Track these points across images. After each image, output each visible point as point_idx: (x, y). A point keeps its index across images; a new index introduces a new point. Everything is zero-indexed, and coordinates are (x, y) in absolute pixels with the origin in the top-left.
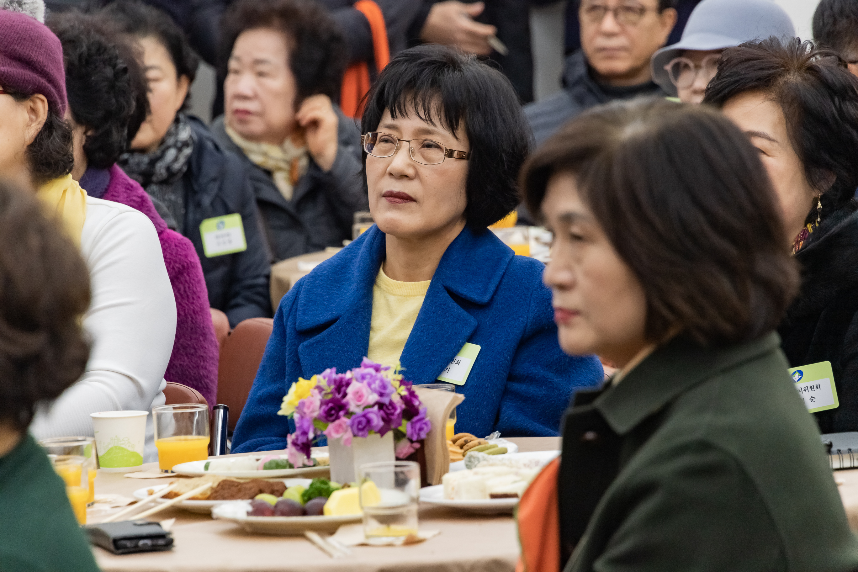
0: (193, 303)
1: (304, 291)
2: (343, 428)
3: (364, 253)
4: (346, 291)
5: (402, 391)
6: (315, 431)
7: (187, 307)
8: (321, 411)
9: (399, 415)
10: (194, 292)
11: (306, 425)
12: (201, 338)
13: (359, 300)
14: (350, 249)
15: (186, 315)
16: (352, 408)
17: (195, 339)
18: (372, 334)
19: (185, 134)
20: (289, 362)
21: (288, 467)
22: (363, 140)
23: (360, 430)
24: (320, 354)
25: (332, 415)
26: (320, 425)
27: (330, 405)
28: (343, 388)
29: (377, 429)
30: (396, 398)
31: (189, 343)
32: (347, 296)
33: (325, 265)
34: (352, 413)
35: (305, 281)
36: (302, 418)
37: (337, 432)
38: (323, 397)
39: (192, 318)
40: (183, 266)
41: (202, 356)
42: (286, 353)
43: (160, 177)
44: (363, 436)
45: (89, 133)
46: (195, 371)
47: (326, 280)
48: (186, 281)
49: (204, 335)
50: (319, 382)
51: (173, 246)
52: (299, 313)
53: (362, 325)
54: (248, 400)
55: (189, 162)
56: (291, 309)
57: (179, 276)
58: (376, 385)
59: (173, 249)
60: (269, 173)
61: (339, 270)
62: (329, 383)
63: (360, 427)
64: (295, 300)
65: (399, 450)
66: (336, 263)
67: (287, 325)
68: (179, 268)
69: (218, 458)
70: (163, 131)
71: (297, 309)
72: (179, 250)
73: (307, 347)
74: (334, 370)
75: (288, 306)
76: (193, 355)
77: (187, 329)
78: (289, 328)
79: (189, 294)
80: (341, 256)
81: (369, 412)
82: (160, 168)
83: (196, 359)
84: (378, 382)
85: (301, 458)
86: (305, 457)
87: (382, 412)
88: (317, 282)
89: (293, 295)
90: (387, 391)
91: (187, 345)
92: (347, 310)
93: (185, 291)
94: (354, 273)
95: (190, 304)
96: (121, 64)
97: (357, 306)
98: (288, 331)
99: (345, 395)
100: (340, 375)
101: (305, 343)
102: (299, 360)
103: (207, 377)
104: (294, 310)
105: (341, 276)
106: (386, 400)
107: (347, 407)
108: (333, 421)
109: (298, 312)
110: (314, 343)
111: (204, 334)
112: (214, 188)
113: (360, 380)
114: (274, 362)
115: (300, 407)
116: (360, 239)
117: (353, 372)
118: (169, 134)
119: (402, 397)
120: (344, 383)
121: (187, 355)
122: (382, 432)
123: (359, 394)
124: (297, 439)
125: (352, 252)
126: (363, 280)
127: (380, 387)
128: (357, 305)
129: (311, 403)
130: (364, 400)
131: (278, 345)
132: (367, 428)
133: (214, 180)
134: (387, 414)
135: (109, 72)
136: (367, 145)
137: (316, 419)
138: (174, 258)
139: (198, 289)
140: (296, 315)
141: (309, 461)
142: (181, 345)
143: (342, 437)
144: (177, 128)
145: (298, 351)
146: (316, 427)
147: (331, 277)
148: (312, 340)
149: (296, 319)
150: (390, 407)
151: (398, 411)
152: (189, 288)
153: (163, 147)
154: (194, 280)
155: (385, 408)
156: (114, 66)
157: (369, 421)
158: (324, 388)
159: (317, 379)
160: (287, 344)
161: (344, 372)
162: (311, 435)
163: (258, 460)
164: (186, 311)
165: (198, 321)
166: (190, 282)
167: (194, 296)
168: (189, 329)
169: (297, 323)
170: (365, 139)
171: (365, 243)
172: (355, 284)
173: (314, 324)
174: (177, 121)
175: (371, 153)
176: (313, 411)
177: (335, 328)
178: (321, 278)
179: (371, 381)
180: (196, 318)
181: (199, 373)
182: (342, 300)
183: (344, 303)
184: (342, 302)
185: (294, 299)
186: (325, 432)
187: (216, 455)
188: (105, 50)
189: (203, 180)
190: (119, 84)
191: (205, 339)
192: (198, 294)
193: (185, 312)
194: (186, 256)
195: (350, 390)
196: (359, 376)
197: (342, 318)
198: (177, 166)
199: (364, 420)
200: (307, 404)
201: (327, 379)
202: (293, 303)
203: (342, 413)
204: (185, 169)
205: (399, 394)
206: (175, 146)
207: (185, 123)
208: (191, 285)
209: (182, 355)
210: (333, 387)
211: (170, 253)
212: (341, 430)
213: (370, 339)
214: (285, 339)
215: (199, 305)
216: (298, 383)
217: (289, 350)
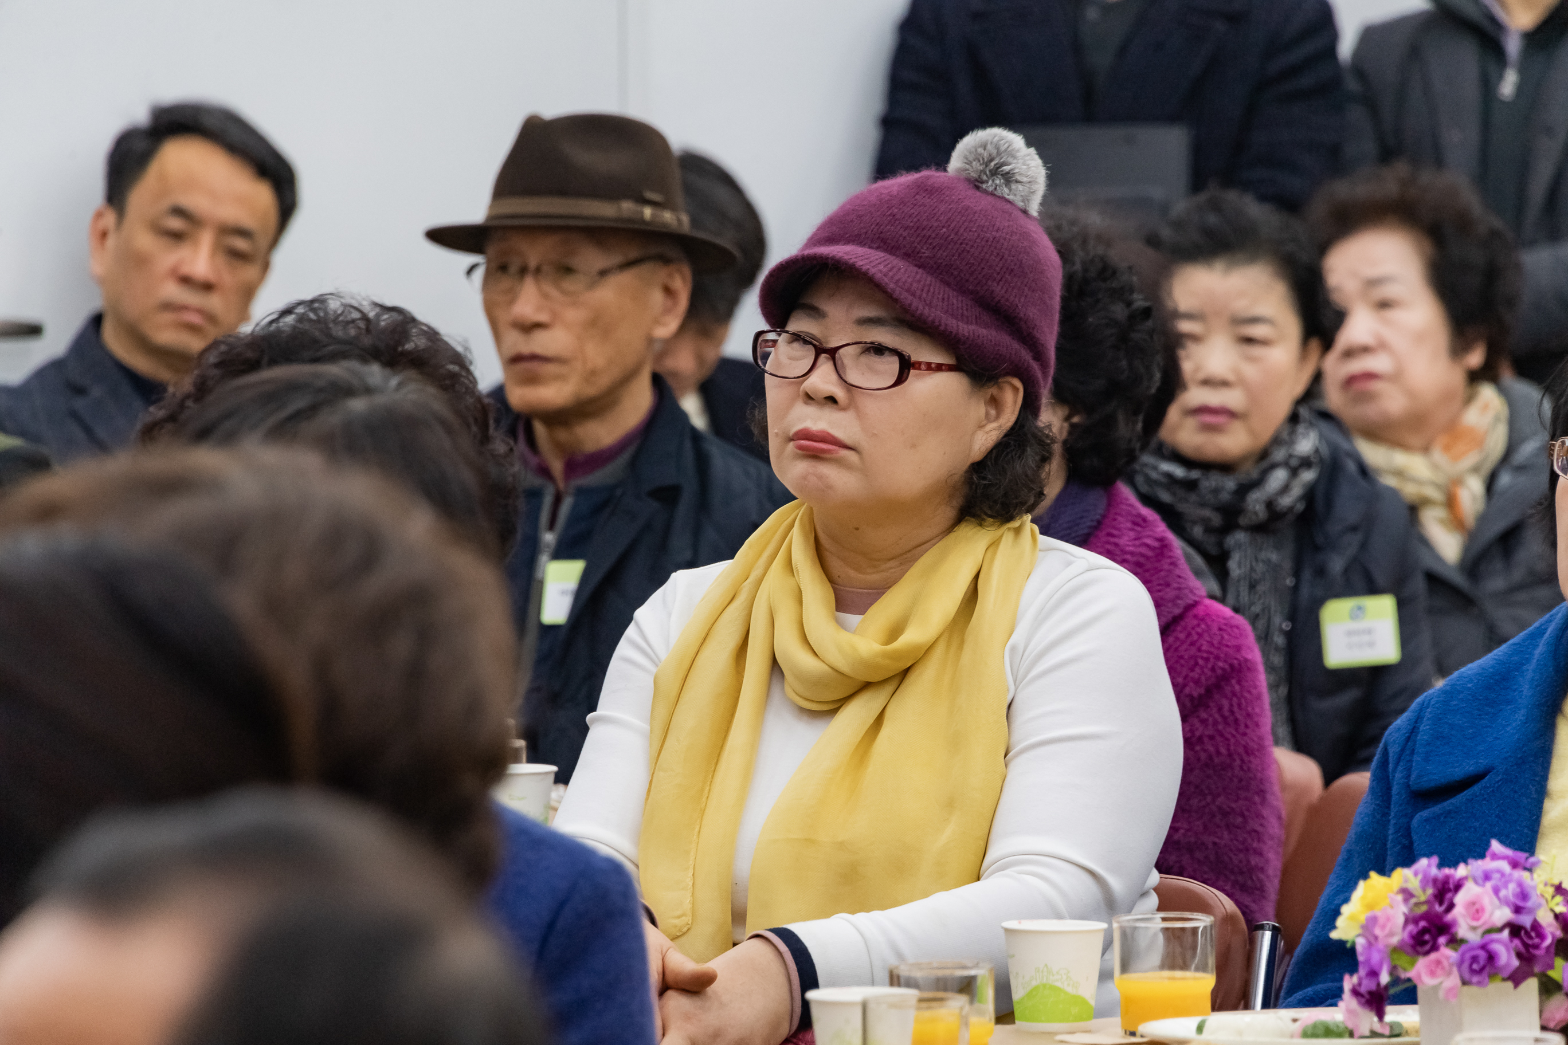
0: (1245, 734)
1: (1429, 719)
2: (1443, 968)
3: (1544, 655)
4: (1507, 722)
5: (1557, 904)
6: (1393, 969)
7: (1233, 741)
8: (1406, 935)
9: (1548, 948)
10: (1249, 715)
11: (1376, 957)
12: (1257, 799)
13: (1529, 742)
14: (1518, 646)
15: (1230, 755)
16: (1463, 931)
17: (1246, 799)
18: (1547, 804)
19: (1306, 444)
20: (1394, 846)
21: (1347, 1035)
22: (1553, 450)
23: (1473, 972)
24: (1450, 836)
25: (1424, 943)
26: (1402, 960)
27: (1423, 924)
28: (1449, 895)
29: (1506, 974)
30: (1545, 918)
31: (1234, 805)
32: (1507, 732)
33: (1470, 673)
34: (1462, 941)
35: (1433, 700)
36: (1370, 945)
37: (1432, 974)
38: (1411, 910)
39: (1242, 761)
40: (1231, 666)
41: (1256, 831)
42: (1389, 829)
43: (1254, 518)
44: (1479, 984)
45: (1076, 420)
46: (1241, 856)
47: (1470, 700)
48: (1234, 694)
49: (1262, 793)
50: (1406, 881)
51: (1215, 630)
52: (1417, 758)
53: (1531, 787)
54: (1317, 913)
55: (1310, 495)
56: (1403, 750)
57: (1223, 683)
58: (1509, 891)
59: (1215, 634)
60: (1414, 510)
61: (1496, 683)
62: (1424, 884)
63: (1475, 966)
64: (1412, 732)
65: (1546, 1015)
66: (1491, 670)
67: (1393, 779)
68: (1223, 669)
69: (1258, 1013)
70: (1266, 435)
71: (1413, 750)
72: (1226, 637)
73: (1427, 820)
74: (1435, 860)
75: (1398, 743)
76: (1238, 827)
77: (1231, 780)
78: (1397, 784)
79: (1238, 716)
80: (1501, 658)
81: (1492, 941)
82: (1255, 502)
83: (1245, 835)
84: (1512, 887)
85: (1368, 1020)
86: (1376, 1019)
87: (1517, 942)
88: (1455, 703)
89: (1408, 724)
90: (1529, 904)
91: (1228, 809)
92: (1506, 758)
93: (1232, 712)
94: (1522, 691)
95: (1238, 736)
96: (1139, 302)
97: (1525, 752)
98: (1395, 789)
99: (1451, 906)
100: (1447, 871)
101: (1425, 814)
102: (1411, 843)
103: (1262, 869)
104: (1408, 752)
105: (1500, 695)
106: (1526, 921)
107: (1453, 930)
108: (1427, 953)
109: (1415, 756)
110: (1442, 814)
111: (1262, 791)
112: (1352, 543)
113: (1480, 881)
114: (1368, 844)
115: (1369, 925)
116: (1538, 628)
117: (1469, 867)
118: (1276, 441)
119: (1557, 916)
120: (1451, 886)
121: (1228, 826)
122: (1516, 978)
123: (1477, 906)
124: (1360, 984)
125: (1522, 651)
126: (1538, 705)
127: (1516, 896)
128: (1524, 750)
129: (1388, 919)
130: (1485, 917)
131: (1376, 814)
132: (1487, 969)
133: (1354, 529)
134: (1526, 945)
135: (1119, 311)
136: (1560, 460)
137: (1397, 949)
138: (1216, 652)
139: (1257, 710)
140: (1411, 761)
141: (1382, 1026)
142: (1220, 808)
143: (1441, 983)
144: (1292, 432)
145: (1411, 826)
146: (1398, 963)
147: (1481, 696)
148: (1437, 809)
149: (1411, 768)
150: (1533, 934)
151: (1548, 941)
152: (1239, 705)
153: (1265, 464)
154: (1249, 692)
155: (1523, 933)
156: (1129, 304)
157: (1492, 957)
158: (1415, 892)
159: (1402, 876)
160: (1392, 814)
161: (1454, 865)
162: (1385, 978)
163: (1295, 1020)
164: (1232, 748)
165: (1253, 766)
166: (1242, 696)
167: (1249, 723)
168: (1235, 780)
169: (1413, 777)
170: (1557, 448)
171: (1547, 635)
172: (1523, 711)
173: (1443, 780)
174: (1294, 419)
175: (1566, 474)
176: (1391, 934)
177: (1481, 790)
178: (1461, 696)
179: (1499, 884)
180: (1250, 762)
181: (1248, 861)
182: (1496, 738)
183: (1501, 744)
184: (1498, 741)
185: (1410, 731)
186: (1411, 974)
187: (1254, 1009)
188: (1114, 273)
189: (1334, 528)
190: (1136, 336)
191: (1264, 799)
192: (1256, 719)
193: (1228, 750)
194: (1238, 648)
195: (1461, 899)
196: (1479, 874)
197: (1495, 771)
198: (1286, 501)
199: (1482, 955)
200: (1381, 921)
201: (1420, 877)
202: (1408, 739)
203: (1442, 940)
204: (1300, 507)
205: (1552, 910)
206: (1286, 464)
207: (1311, 425)
208: (1243, 701)
209: (1219, 826)
210: (1430, 891)
211: (1208, 642)
212: (1439, 971)
213: (1543, 813)
214: (1390, 804)
215: (1255, 739)
216: (1369, 881)
217: (1395, 824)
